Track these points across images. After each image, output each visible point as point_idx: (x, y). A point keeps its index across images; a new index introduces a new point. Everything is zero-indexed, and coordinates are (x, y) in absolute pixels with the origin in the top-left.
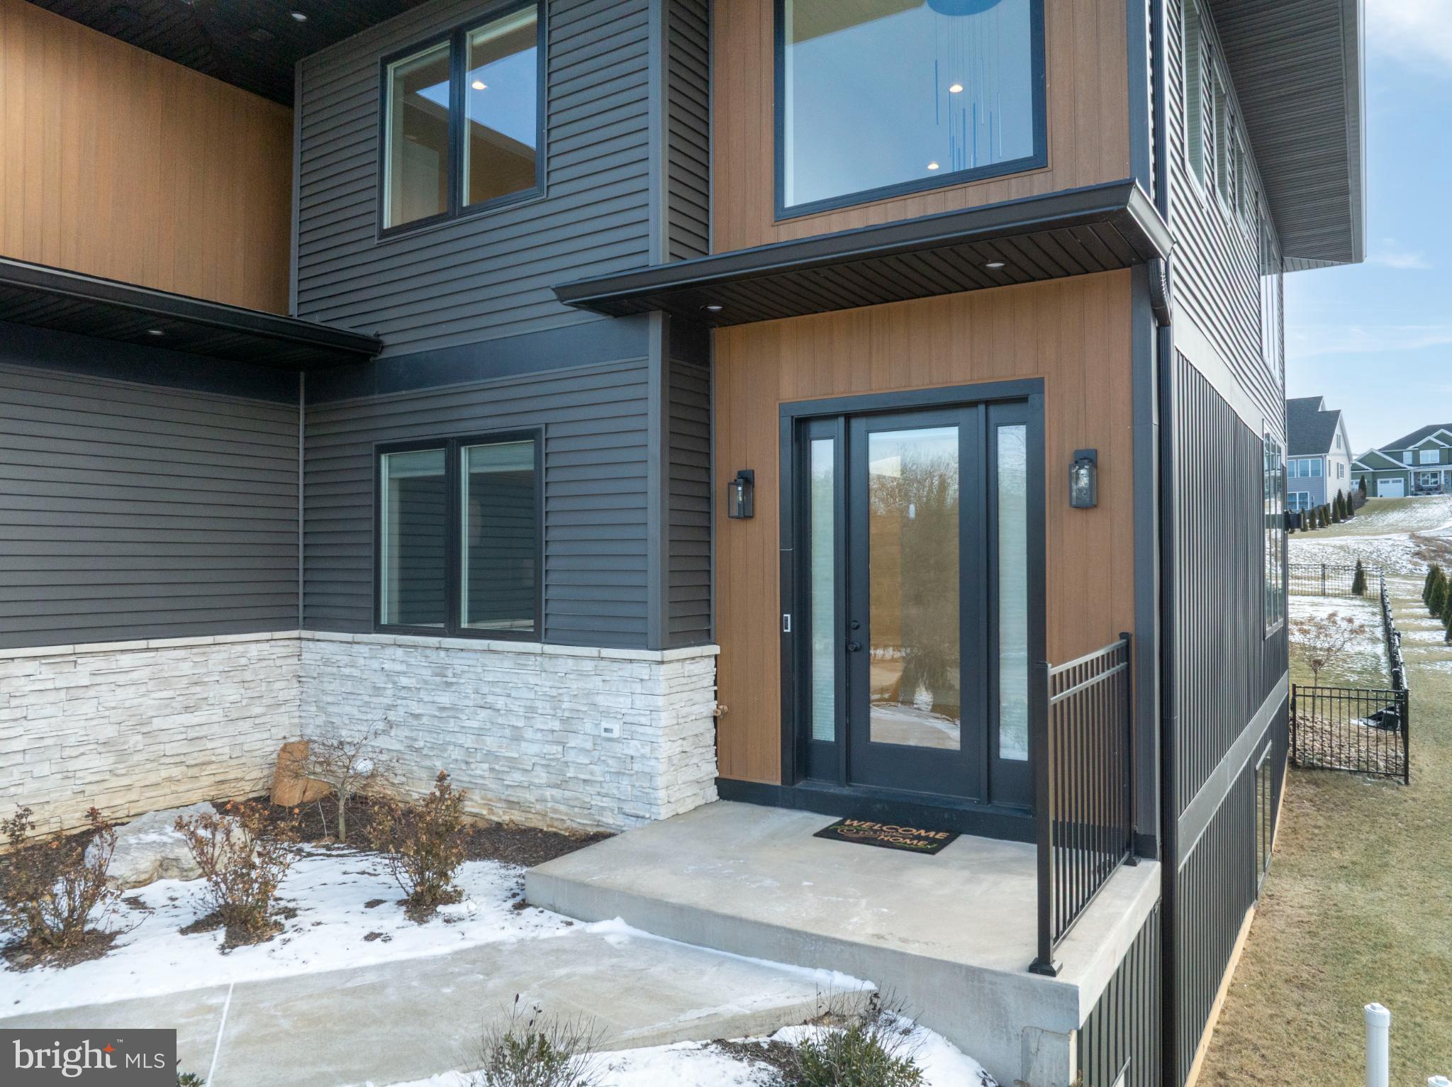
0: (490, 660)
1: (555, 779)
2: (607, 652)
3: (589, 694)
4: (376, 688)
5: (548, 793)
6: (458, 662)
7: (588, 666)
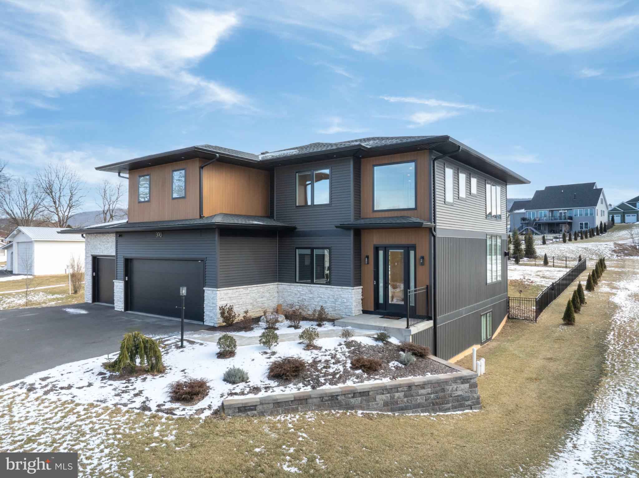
0: (320, 289)
1: (333, 310)
2: (343, 287)
3: (340, 295)
4: (296, 294)
5: (332, 312)
6: (314, 289)
7: (340, 290)
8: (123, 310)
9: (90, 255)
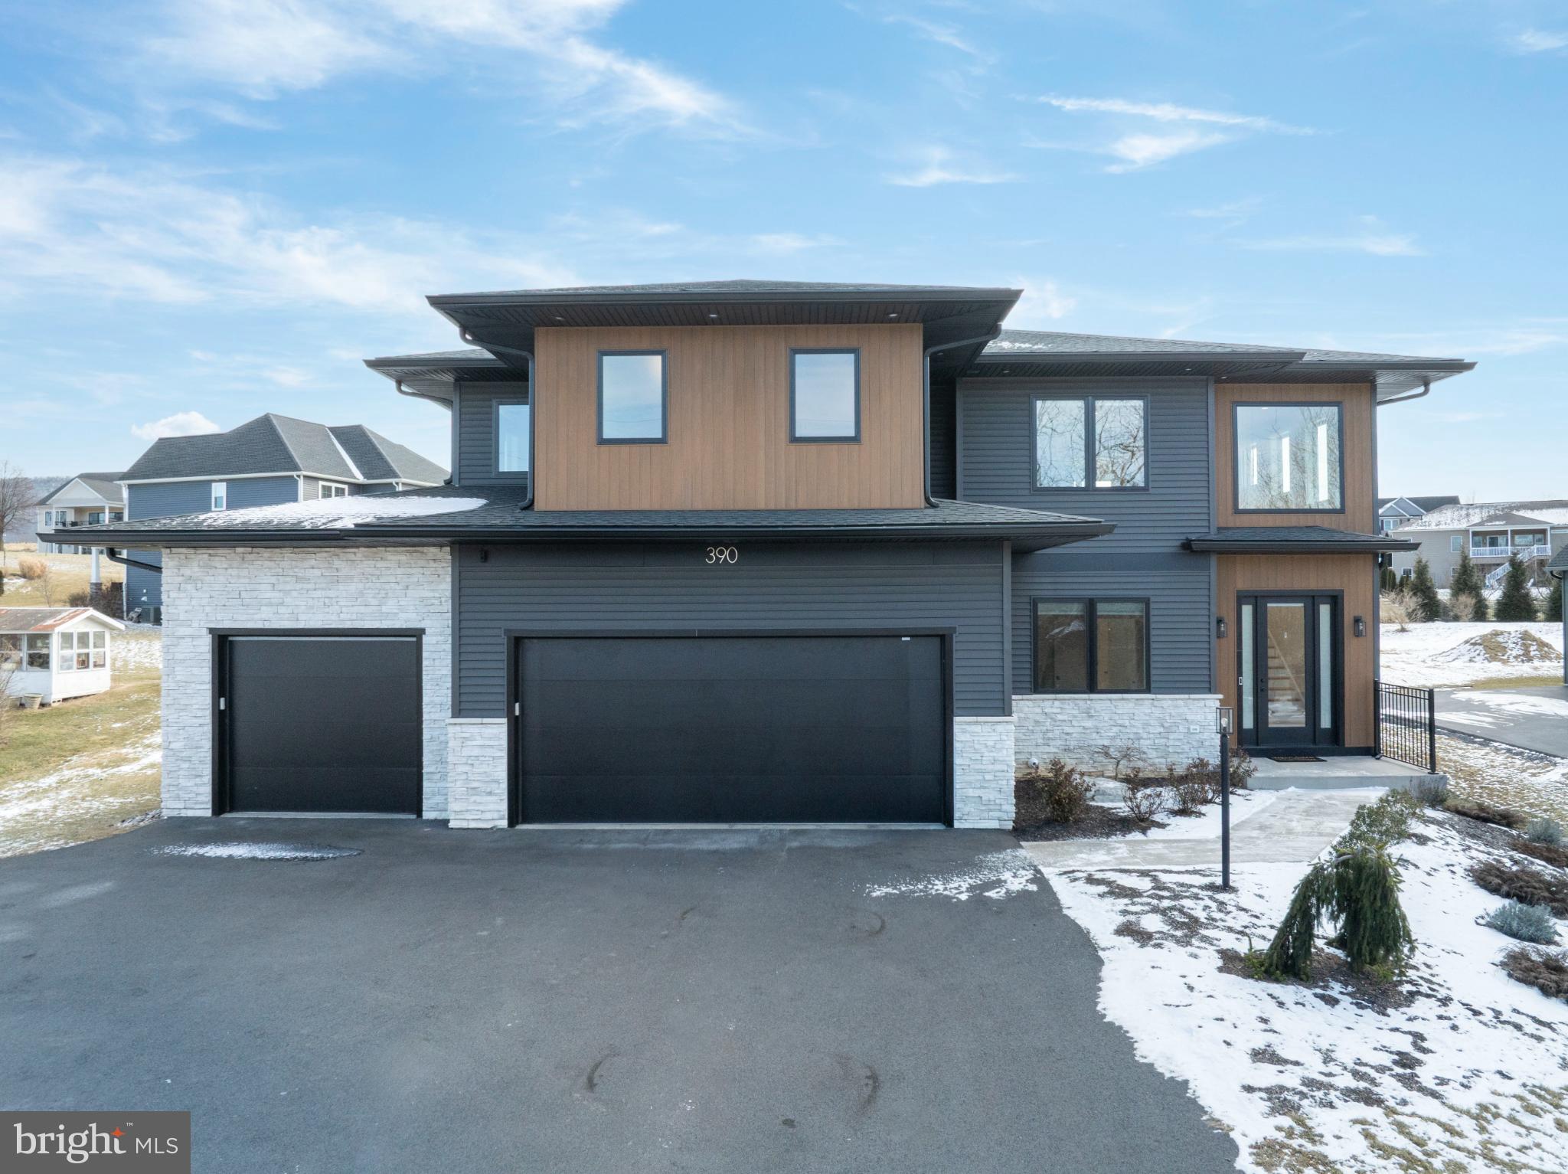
0: (1120, 704)
1: (1160, 754)
2: (1193, 696)
3: (1182, 715)
6: (1098, 705)
7: (1181, 703)
8: (504, 823)
9: (205, 632)
